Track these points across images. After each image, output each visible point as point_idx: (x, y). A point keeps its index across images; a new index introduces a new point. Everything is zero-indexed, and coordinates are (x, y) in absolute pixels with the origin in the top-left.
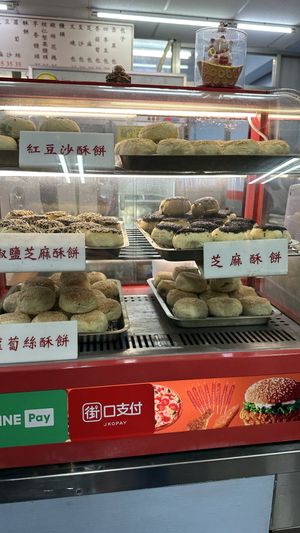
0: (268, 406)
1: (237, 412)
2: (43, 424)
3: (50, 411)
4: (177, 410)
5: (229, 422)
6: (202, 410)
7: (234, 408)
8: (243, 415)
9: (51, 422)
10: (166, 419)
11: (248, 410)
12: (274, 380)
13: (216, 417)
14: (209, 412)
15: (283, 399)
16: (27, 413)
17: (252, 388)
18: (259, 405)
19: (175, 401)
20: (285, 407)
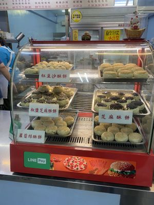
0: (119, 171)
1: (107, 171)
2: (43, 163)
3: (45, 160)
4: (86, 166)
5: (104, 173)
6: (94, 168)
7: (106, 169)
8: (109, 172)
9: (45, 163)
10: (81, 168)
11: (112, 171)
12: (122, 162)
13: (99, 171)
14: (97, 169)
15: (125, 170)
16: (38, 159)
17: (113, 164)
18: (116, 170)
19: (85, 163)
20: (126, 173)
